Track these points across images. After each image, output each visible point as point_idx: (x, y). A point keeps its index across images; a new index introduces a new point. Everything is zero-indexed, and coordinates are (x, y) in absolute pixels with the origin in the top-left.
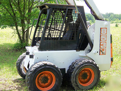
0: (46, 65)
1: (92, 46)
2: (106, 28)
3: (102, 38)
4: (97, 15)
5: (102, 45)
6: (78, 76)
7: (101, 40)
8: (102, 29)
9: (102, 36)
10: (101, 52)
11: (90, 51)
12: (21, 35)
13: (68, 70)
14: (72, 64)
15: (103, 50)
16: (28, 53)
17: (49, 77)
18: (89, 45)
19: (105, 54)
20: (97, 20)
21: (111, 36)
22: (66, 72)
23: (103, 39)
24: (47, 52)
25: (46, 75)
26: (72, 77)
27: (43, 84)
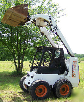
0: (40, 82)
1: (68, 72)
2: (76, 62)
3: (73, 67)
4: (71, 53)
5: (74, 71)
6: (59, 90)
7: (73, 68)
8: (74, 62)
9: (73, 66)
10: (73, 75)
11: (67, 75)
12: (18, 66)
13: (54, 85)
14: (57, 81)
15: (74, 74)
16: (28, 76)
17: (43, 89)
18: (66, 72)
19: (75, 77)
20: (70, 57)
21: (79, 66)
22: (52, 87)
23: (75, 68)
24: (42, 74)
25: (41, 88)
26: (56, 91)
27: (40, 93)
